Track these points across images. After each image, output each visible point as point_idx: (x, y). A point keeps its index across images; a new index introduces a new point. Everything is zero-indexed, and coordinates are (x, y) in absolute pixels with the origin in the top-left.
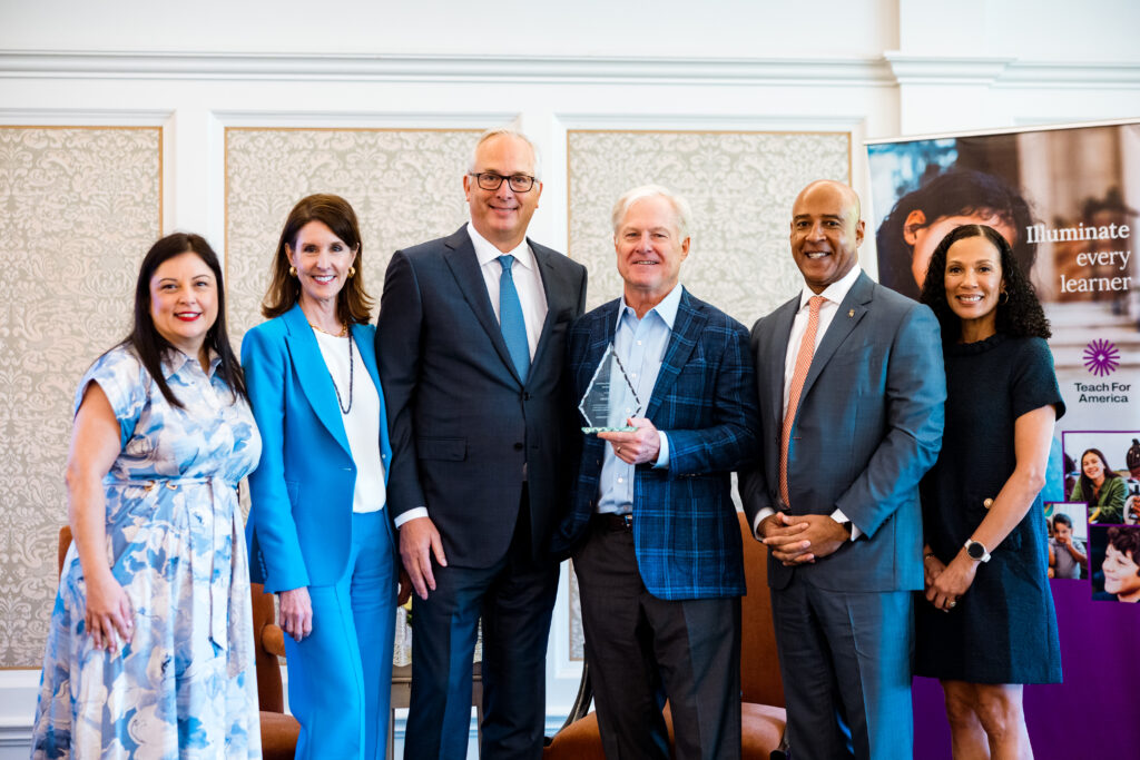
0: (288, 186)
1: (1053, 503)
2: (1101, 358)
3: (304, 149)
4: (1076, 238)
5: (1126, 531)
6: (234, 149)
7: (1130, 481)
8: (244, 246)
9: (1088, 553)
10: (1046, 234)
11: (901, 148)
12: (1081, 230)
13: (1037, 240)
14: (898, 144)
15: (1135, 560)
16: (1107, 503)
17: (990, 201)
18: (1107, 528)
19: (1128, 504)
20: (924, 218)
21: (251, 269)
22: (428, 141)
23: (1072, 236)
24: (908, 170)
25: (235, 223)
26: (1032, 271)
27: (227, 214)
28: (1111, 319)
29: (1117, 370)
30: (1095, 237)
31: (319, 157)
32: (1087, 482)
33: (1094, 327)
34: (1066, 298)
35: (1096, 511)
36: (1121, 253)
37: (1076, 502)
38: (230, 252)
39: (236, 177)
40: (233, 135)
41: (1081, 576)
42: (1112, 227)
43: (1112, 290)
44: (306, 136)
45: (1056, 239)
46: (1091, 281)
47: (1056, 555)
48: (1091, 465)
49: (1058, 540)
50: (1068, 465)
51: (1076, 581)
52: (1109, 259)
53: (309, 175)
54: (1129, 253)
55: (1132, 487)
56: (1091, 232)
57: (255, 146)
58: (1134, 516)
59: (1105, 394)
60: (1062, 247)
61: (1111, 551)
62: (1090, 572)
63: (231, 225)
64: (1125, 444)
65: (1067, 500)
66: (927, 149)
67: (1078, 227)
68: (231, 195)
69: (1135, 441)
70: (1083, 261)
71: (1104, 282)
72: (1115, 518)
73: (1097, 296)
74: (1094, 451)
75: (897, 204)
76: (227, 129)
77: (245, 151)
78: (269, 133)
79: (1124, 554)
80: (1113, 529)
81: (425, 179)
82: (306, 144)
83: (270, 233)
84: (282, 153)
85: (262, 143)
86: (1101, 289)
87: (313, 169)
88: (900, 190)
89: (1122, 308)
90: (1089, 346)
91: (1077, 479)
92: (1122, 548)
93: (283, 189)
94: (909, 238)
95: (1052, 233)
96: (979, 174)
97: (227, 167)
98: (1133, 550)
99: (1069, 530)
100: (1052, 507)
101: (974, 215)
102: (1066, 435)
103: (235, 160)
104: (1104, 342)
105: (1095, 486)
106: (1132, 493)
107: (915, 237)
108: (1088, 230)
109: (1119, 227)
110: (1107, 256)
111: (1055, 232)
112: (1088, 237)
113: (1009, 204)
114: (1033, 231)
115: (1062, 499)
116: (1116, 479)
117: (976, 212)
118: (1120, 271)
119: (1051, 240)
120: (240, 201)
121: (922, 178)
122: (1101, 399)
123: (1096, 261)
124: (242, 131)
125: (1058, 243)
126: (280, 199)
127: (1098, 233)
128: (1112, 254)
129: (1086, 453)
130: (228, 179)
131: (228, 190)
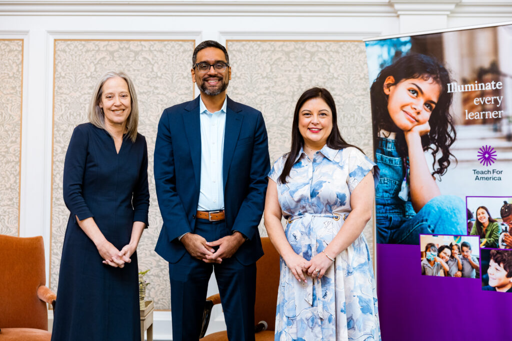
0: (85, 69)
1: (461, 236)
2: (487, 156)
3: (93, 50)
4: (473, 90)
5: (500, 252)
6: (59, 50)
7: (503, 224)
8: (62, 99)
9: (480, 264)
10: (457, 88)
11: (382, 43)
12: (476, 85)
13: (453, 91)
14: (381, 40)
15: (505, 268)
16: (490, 236)
17: (428, 70)
18: (490, 250)
19: (501, 237)
20: (394, 80)
21: (65, 110)
22: (155, 46)
23: (471, 89)
24: (385, 54)
25: (58, 87)
26: (450, 108)
27: (54, 83)
28: (492, 134)
29: (495, 162)
30: (484, 89)
31: (100, 54)
32: (479, 224)
33: (483, 139)
34: (468, 123)
35: (484, 241)
36: (498, 98)
37: (473, 235)
38: (56, 102)
39: (59, 64)
40: (58, 43)
41: (476, 277)
42: (493, 83)
43: (493, 118)
44: (94, 44)
45: (463, 90)
46: (482, 113)
47: (463, 265)
48: (481, 215)
49: (464, 256)
50: (469, 215)
51: (473, 279)
52: (491, 101)
53: (96, 63)
54: (502, 97)
55: (503, 228)
56: (482, 86)
57: (69, 49)
58: (505, 244)
59: (489, 176)
60: (466, 95)
61: (492, 263)
62: (481, 275)
63: (56, 88)
64: (500, 204)
65: (468, 234)
66: (395, 43)
67: (475, 83)
68: (57, 73)
69: (505, 203)
70: (477, 102)
71: (488, 114)
72: (493, 245)
73: (485, 122)
74: (483, 207)
75: (381, 72)
76: (55, 40)
77: (64, 51)
78: (76, 42)
79: (499, 265)
80: (493, 251)
81: (153, 65)
82: (94, 48)
83: (75, 92)
84: (82, 52)
85: (72, 47)
86: (487, 117)
87: (97, 60)
88: (382, 66)
89: (498, 128)
90: (480, 149)
91: (474, 223)
92: (498, 262)
93: (82, 70)
94: (386, 91)
95: (461, 87)
96: (422, 56)
97: (55, 59)
98: (504, 263)
99: (470, 251)
100: (460, 238)
101: (420, 78)
102: (468, 198)
103: (59, 56)
104: (488, 147)
105: (484, 227)
106: (503, 231)
107: (389, 90)
108: (480, 85)
109: (496, 83)
110: (490, 99)
111: (463, 86)
112: (480, 89)
113: (438, 72)
114: (451, 86)
115: (466, 234)
116: (495, 223)
117: (421, 76)
118: (497, 107)
119: (460, 91)
120: (61, 76)
121: (393, 59)
122: (487, 179)
123: (484, 102)
124: (63, 41)
125: (464, 93)
126: (81, 75)
127: (485, 86)
128: (493, 98)
129: (479, 208)
130: (55, 65)
131: (55, 71)
